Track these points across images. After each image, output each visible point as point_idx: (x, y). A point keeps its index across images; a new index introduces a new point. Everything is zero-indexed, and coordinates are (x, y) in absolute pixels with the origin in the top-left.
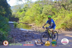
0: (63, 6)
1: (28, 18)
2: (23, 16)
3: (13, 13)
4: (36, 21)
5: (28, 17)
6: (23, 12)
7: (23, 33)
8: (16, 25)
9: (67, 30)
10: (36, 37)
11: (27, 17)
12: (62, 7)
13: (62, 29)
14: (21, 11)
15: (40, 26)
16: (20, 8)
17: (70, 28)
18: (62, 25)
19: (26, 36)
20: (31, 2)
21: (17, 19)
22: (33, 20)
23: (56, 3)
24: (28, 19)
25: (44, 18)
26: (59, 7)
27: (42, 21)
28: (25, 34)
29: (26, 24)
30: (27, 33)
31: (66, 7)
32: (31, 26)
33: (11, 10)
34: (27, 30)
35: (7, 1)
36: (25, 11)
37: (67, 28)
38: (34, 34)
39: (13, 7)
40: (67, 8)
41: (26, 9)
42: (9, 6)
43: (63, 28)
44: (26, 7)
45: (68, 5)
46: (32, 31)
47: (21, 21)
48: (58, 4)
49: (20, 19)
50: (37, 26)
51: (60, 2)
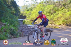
0: (64, 5)
2: (30, 15)
8: (24, 22)
9: (67, 26)
11: (33, 15)
12: (62, 6)
13: (62, 25)
16: (27, 8)
17: (70, 24)
18: (63, 21)
21: (25, 17)
23: (57, 3)
24: (34, 17)
25: (47, 15)
26: (60, 7)
33: (20, 10)
34: (34, 26)
35: (17, 2)
36: (31, 10)
37: (67, 24)
39: (21, 7)
40: (67, 7)
42: (18, 6)
43: (64, 24)
45: (68, 5)
47: (28, 19)
48: (59, 4)
49: (27, 17)
51: (61, 2)
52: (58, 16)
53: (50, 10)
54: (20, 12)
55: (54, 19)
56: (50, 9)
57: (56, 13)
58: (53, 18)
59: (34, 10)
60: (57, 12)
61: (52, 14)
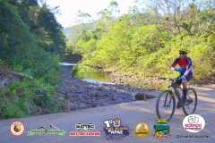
0: (185, 26)
1: (101, 55)
2: (92, 51)
3: (69, 44)
4: (120, 62)
5: (102, 52)
6: (92, 40)
7: (91, 88)
8: (76, 71)
9: (195, 84)
10: (121, 99)
11: (100, 53)
12: (181, 29)
14: (87, 39)
15: (129, 73)
16: (85, 31)
17: (201, 79)
19: (96, 96)
20: (110, 18)
22: (114, 60)
23: (167, 19)
24: (103, 58)
25: (139, 54)
26: (175, 30)
27: (135, 62)
28: (94, 92)
29: (99, 69)
30: (100, 90)
31: (192, 29)
32: (109, 72)
33: (64, 37)
34: (101, 82)
35: (56, 15)
36: (96, 37)
38: (116, 91)
39: (68, 29)
40: (194, 32)
41: (97, 34)
42: (61, 26)
44: (99, 30)
45: (197, 25)
46: (110, 86)
47: (88, 62)
48: (172, 22)
49: (85, 56)
50: (124, 73)
51: (177, 18)
52: (169, 57)
53: (148, 40)
54: (64, 44)
55: (159, 65)
56: (147, 35)
57: (163, 47)
58: (156, 62)
59: (104, 39)
60: (167, 46)
61: (153, 50)
